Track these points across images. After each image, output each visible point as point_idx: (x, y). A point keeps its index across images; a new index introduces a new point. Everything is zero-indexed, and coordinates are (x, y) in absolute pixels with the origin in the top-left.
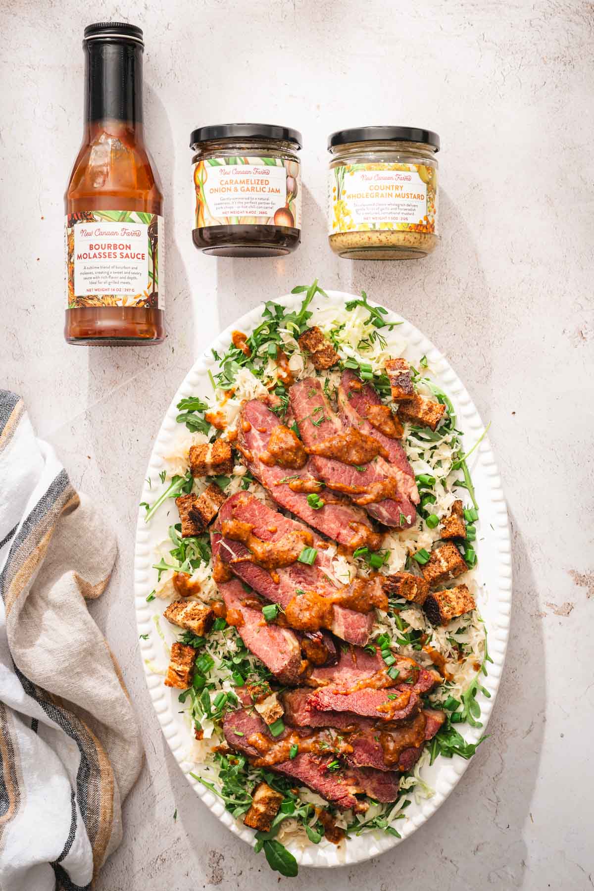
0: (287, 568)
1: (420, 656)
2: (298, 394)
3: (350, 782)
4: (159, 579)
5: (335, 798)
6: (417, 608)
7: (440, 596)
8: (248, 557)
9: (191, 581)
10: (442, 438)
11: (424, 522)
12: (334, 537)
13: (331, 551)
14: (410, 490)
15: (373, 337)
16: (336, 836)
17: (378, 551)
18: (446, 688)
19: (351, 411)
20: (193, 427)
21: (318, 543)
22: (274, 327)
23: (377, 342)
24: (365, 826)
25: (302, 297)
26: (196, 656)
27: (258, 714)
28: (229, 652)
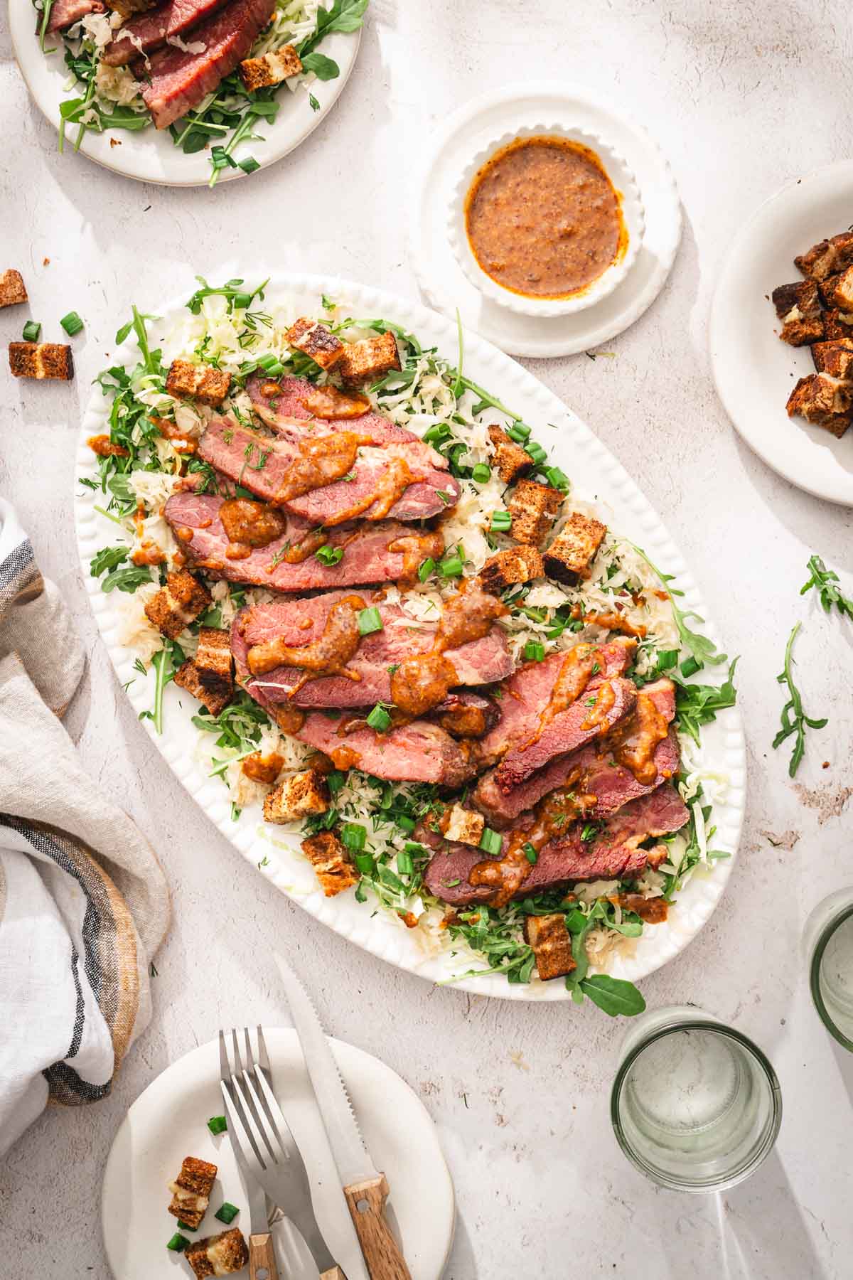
0: (358, 654)
1: (588, 635)
2: (213, 450)
3: (622, 836)
4: (228, 785)
5: (620, 867)
6: (541, 584)
7: (555, 549)
8: (303, 677)
9: (265, 757)
10: (416, 372)
11: (472, 481)
12: (382, 577)
13: (393, 596)
14: (427, 459)
15: (249, 321)
16: (658, 910)
17: (444, 553)
18: (647, 647)
19: (288, 422)
20: (131, 585)
21: (370, 598)
22: (130, 400)
23: (258, 324)
24: (680, 873)
25: (133, 337)
26: (338, 835)
27: (458, 844)
28: (371, 803)
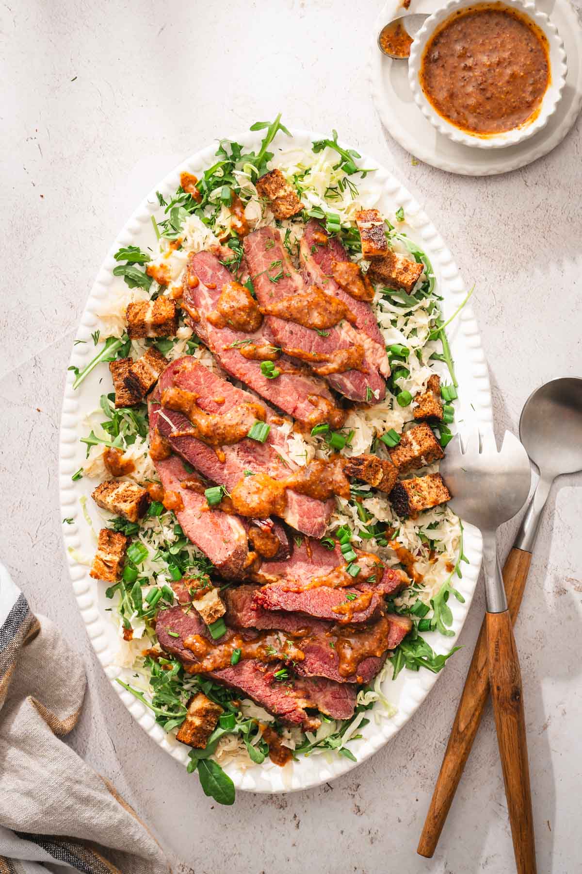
0: (235, 446)
1: (385, 553)
2: (253, 245)
3: (300, 694)
4: (88, 455)
5: (282, 712)
6: (383, 498)
7: (409, 484)
8: (191, 431)
9: (125, 458)
10: (418, 303)
11: (395, 399)
12: (290, 411)
13: (286, 428)
14: (379, 361)
15: (343, 184)
16: (283, 756)
17: (340, 429)
18: (413, 591)
19: (314, 267)
20: (133, 282)
21: (272, 418)
22: (229, 168)
23: (347, 190)
24: (315, 746)
25: (262, 134)
26: (128, 544)
27: (197, 613)
28: (165, 541)
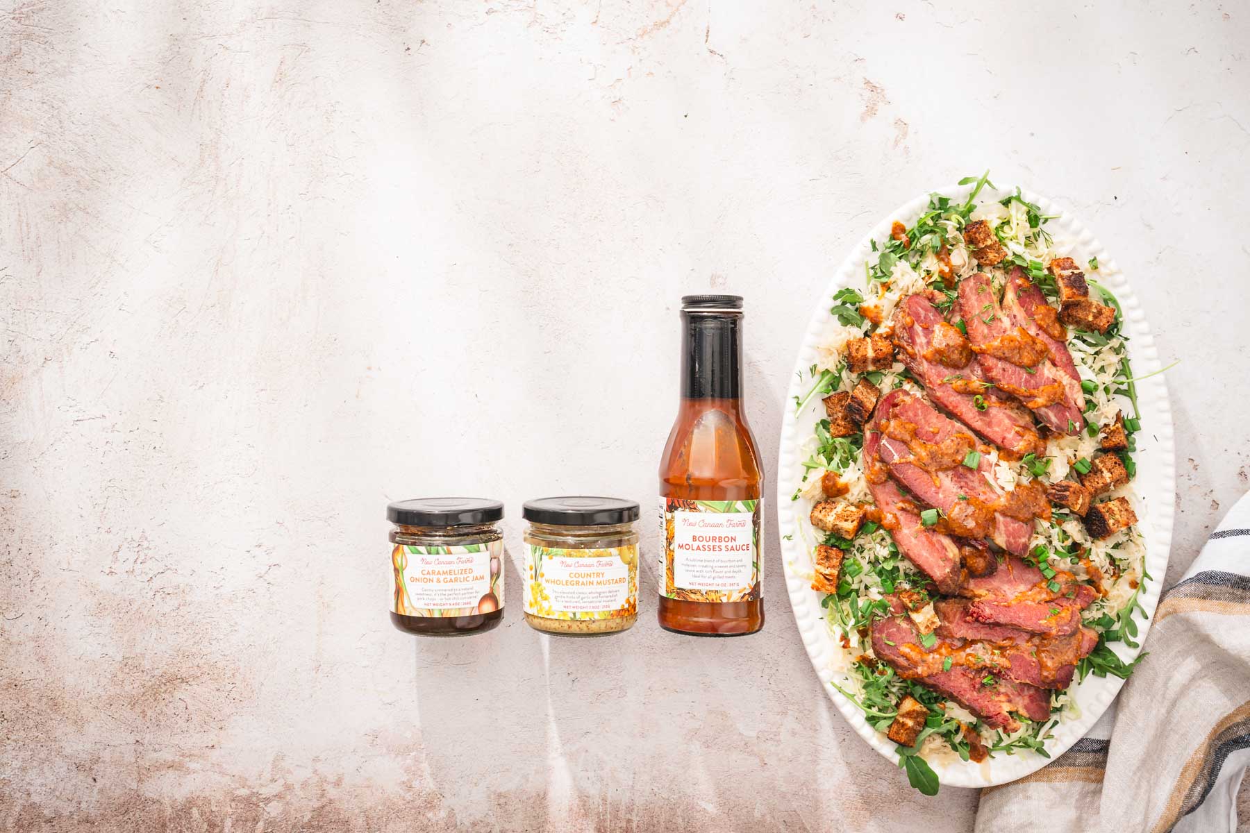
0: (949, 472)
1: (1074, 570)
2: (967, 289)
3: (1004, 698)
4: (806, 478)
5: (987, 714)
6: (1079, 520)
7: (1104, 508)
8: (911, 458)
9: (841, 481)
10: (1108, 344)
11: (1085, 430)
12: (997, 441)
13: (993, 456)
14: (1075, 396)
15: (1036, 234)
16: (978, 753)
17: (1042, 457)
18: (1101, 605)
19: (1018, 310)
20: (846, 321)
21: (980, 447)
22: (937, 219)
23: (1041, 239)
24: (1005, 748)
25: (971, 186)
26: (844, 558)
27: (914, 624)
28: (877, 557)
